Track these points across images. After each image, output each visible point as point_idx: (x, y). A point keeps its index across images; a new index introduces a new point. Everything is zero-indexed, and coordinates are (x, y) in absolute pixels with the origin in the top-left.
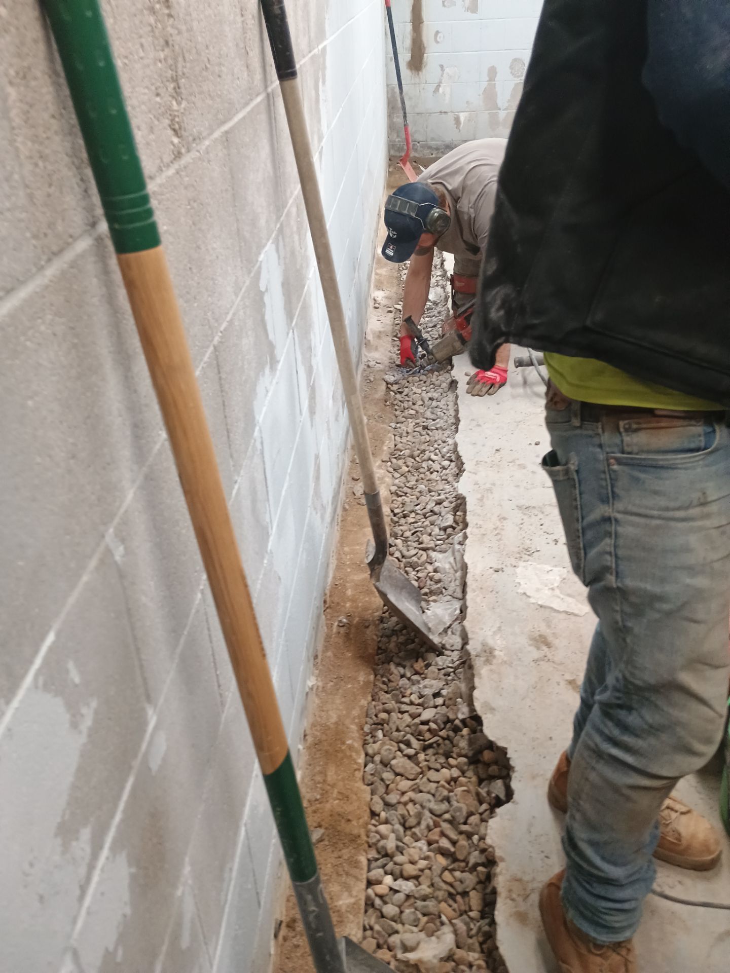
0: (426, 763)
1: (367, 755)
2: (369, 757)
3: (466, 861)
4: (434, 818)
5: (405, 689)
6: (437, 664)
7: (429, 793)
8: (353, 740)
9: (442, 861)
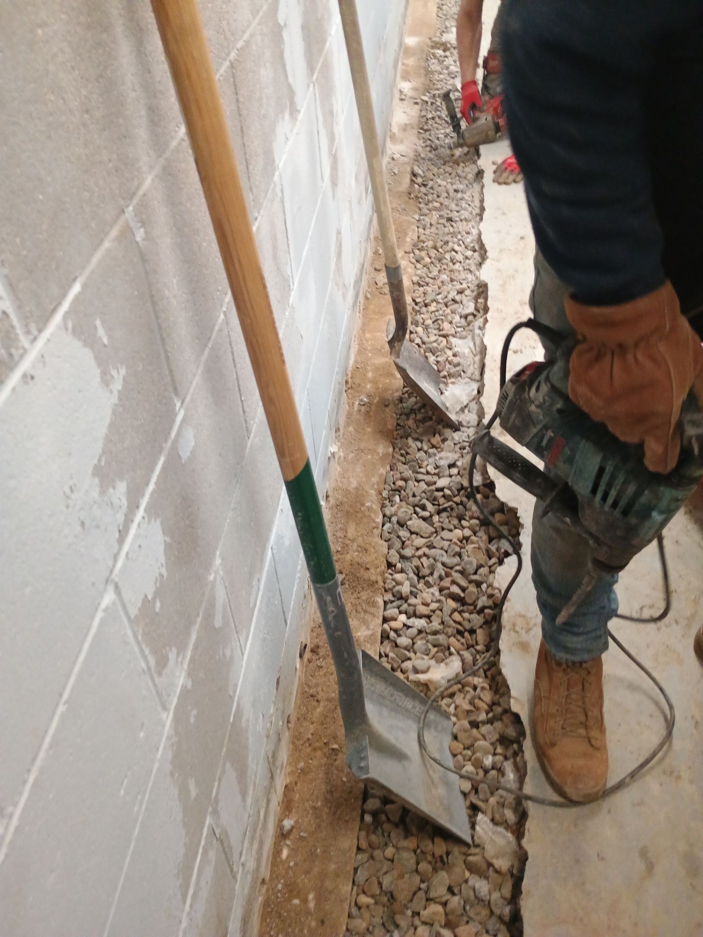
0: (440, 524)
1: (384, 516)
2: (387, 518)
3: (474, 604)
4: (445, 569)
5: (422, 461)
6: (453, 439)
7: (442, 549)
8: (372, 502)
9: (452, 604)
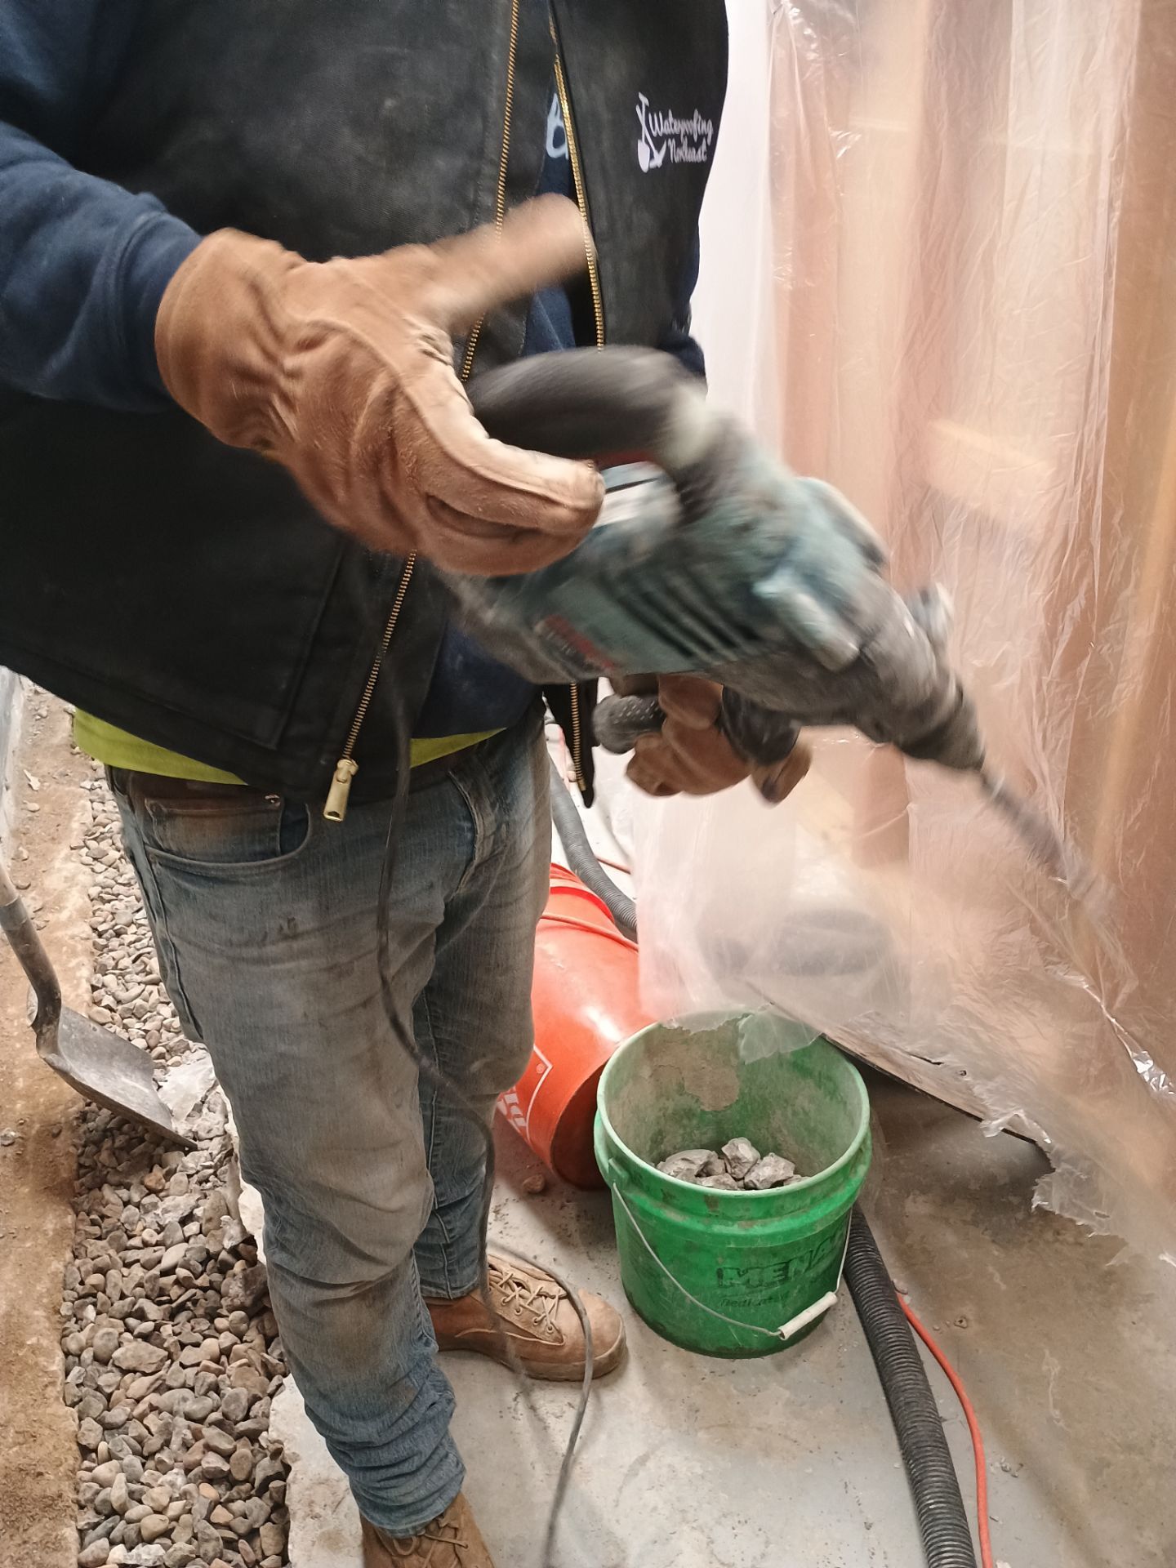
0: (176, 1338)
1: (67, 1354)
2: (72, 1356)
3: (249, 1479)
4: (193, 1425)
6: (185, 1168)
7: (183, 1386)
8: (40, 1334)
9: (209, 1492)
